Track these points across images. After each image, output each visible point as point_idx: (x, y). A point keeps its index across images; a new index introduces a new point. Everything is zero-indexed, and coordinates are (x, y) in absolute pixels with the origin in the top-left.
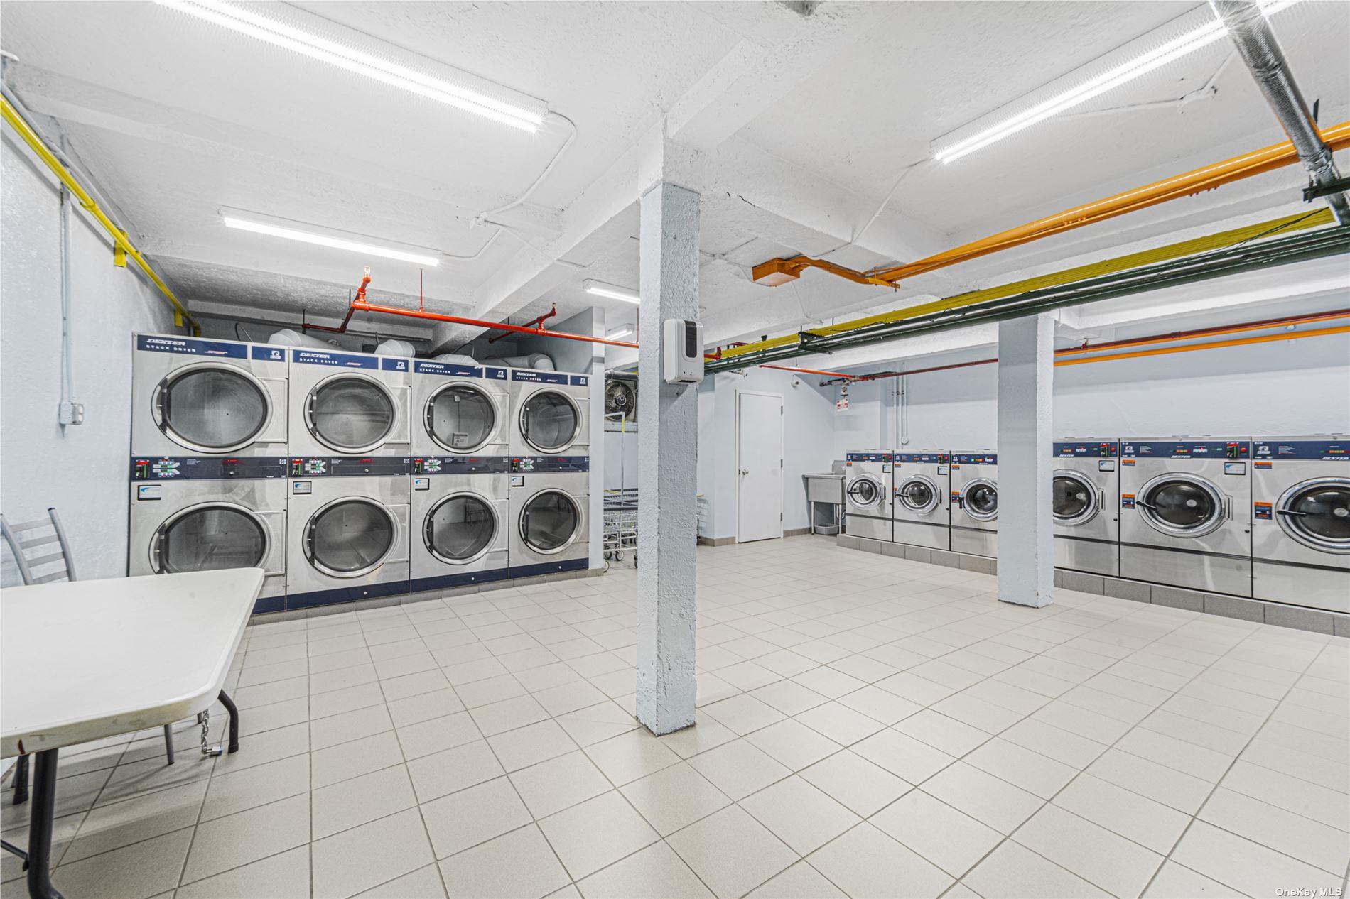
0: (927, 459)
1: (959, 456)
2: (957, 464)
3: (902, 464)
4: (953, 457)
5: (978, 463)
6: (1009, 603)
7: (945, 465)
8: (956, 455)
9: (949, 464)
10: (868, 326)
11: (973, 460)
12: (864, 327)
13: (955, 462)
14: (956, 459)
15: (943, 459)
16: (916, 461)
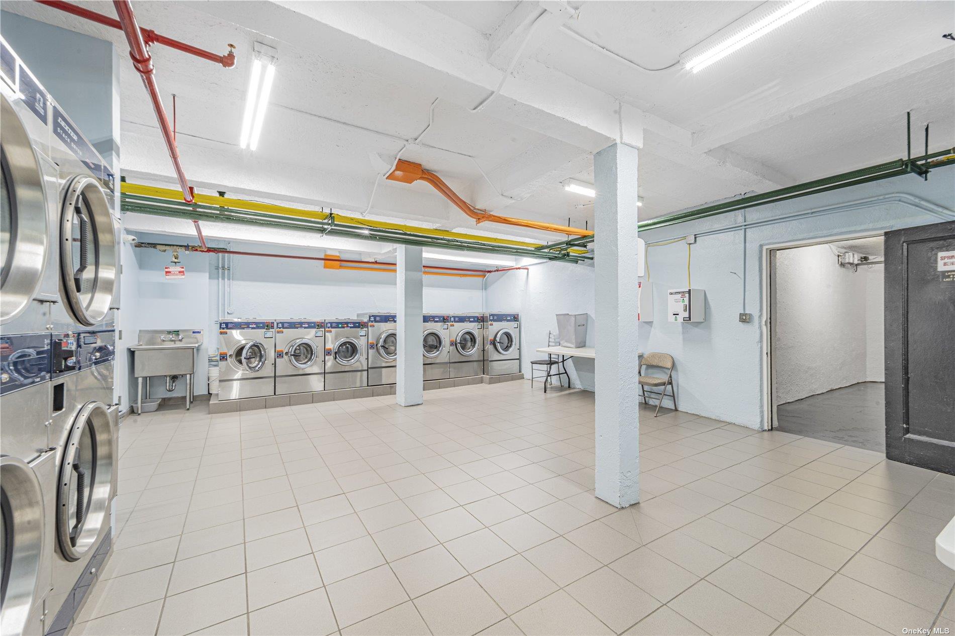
0: (307, 326)
1: (331, 323)
2: (330, 329)
3: (284, 330)
4: (327, 324)
5: (344, 327)
6: (410, 406)
7: (321, 329)
8: (329, 323)
9: (324, 329)
10: (392, 229)
11: (340, 326)
12: (388, 229)
13: (329, 328)
14: (329, 325)
15: (319, 325)
16: (297, 328)
